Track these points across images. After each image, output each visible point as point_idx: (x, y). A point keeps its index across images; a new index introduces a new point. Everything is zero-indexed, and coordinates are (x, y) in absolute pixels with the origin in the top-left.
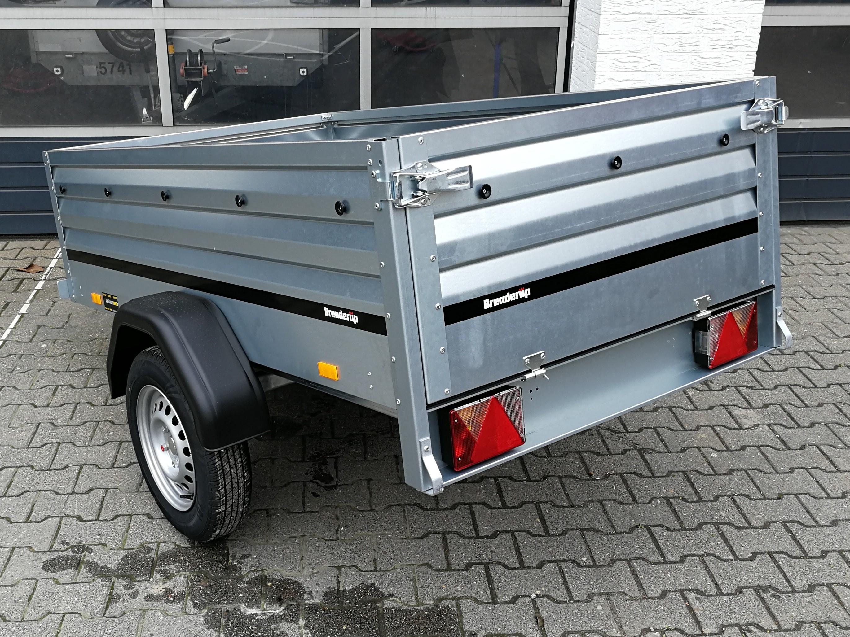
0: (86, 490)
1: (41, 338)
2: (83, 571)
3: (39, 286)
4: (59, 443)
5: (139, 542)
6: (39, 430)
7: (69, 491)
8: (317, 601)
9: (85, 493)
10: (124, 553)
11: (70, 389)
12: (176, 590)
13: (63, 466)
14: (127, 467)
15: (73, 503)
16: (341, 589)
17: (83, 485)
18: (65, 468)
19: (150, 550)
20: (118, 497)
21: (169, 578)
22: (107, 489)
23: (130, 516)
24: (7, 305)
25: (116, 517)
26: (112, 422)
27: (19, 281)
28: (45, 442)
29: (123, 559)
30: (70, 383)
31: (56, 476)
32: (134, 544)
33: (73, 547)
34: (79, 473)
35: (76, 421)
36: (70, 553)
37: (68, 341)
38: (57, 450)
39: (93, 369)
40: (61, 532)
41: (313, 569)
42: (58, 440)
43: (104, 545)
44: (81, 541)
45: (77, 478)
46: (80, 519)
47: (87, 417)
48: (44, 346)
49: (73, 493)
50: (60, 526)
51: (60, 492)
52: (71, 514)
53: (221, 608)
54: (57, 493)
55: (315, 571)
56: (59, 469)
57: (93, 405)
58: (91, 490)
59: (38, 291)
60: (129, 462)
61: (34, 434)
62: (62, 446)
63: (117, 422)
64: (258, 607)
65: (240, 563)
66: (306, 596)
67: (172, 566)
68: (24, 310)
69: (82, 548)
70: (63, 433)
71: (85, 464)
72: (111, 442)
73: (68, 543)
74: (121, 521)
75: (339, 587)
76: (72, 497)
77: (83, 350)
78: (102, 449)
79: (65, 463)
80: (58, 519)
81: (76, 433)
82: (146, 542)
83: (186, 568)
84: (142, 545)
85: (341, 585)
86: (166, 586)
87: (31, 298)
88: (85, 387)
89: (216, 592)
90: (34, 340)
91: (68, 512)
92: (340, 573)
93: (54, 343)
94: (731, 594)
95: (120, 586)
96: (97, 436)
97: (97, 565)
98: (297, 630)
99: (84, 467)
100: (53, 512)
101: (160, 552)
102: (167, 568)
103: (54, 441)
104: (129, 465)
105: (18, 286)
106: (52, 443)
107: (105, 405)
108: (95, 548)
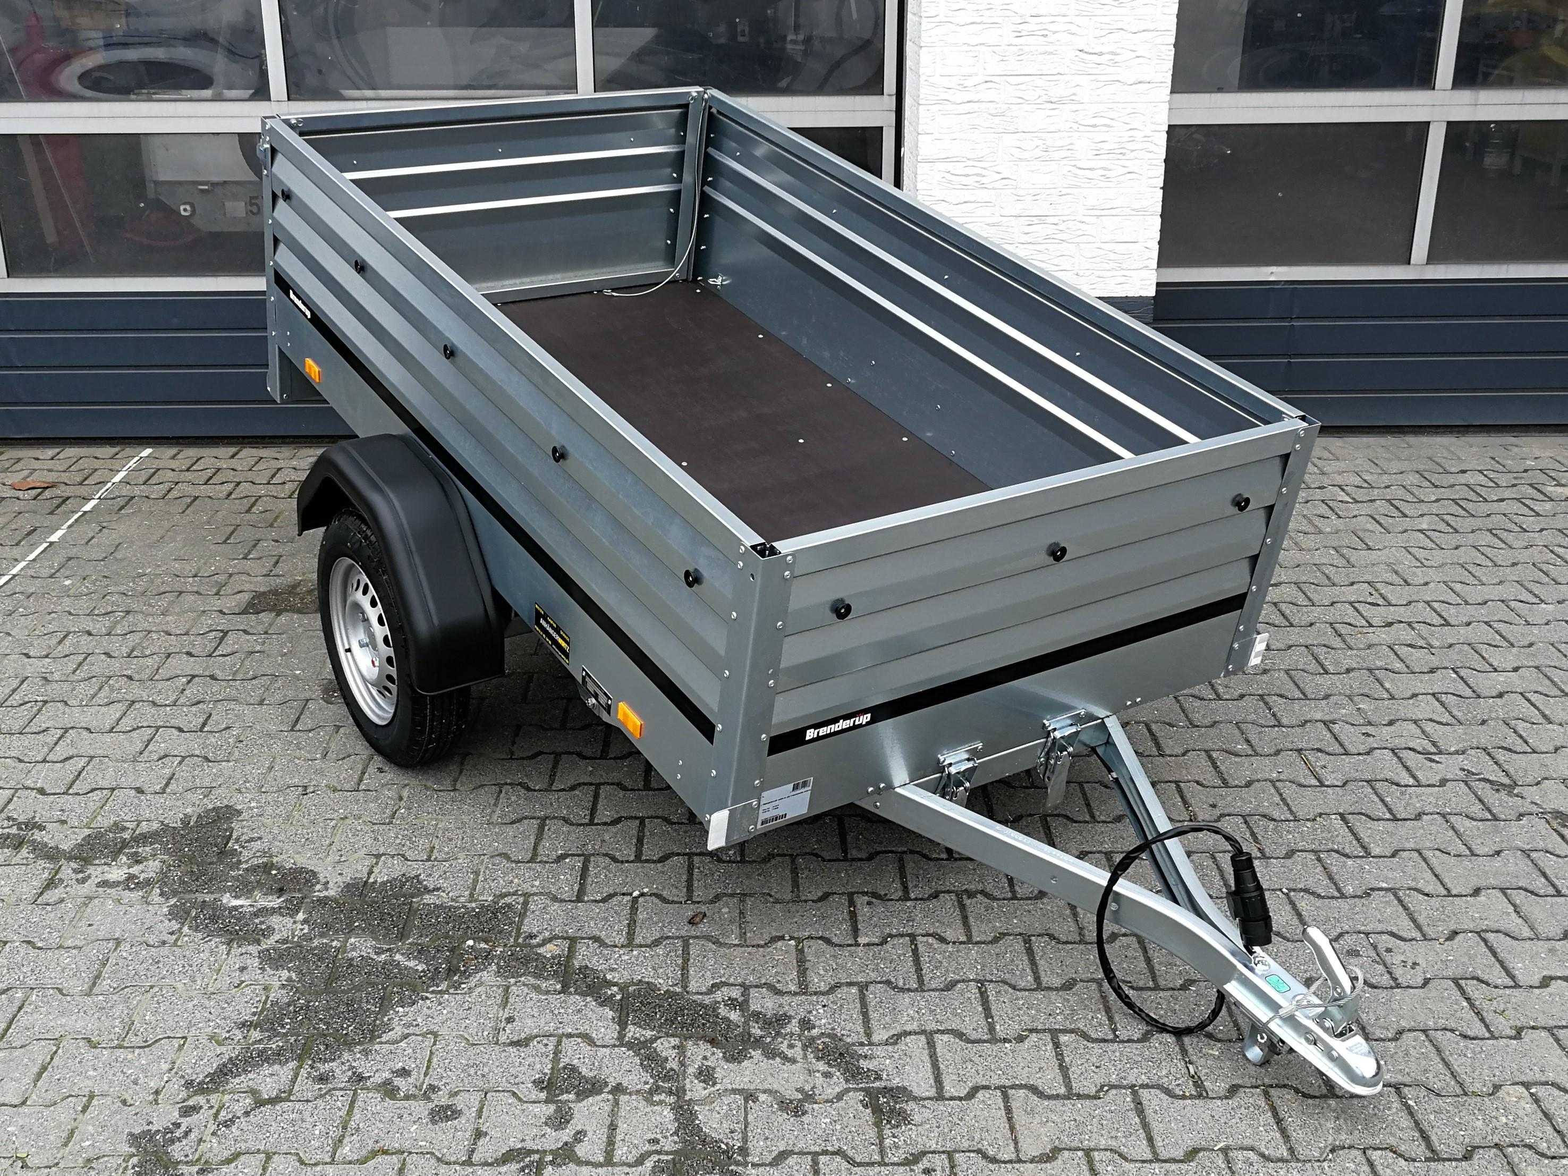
0: (63, 758)
1: (68, 573)
2: (24, 852)
3: (88, 507)
4: (45, 702)
5: (113, 819)
6: (25, 684)
7: (39, 758)
8: (331, 893)
9: (61, 762)
10: (87, 832)
11: (86, 637)
12: (142, 876)
13: (41, 729)
14: (130, 731)
15: (38, 773)
16: (371, 880)
17: (61, 751)
18: (44, 731)
19: (124, 829)
20: (103, 767)
21: (138, 862)
22: (92, 757)
23: (113, 789)
24: (35, 530)
25: (92, 791)
26: (130, 678)
27: (61, 500)
28: (27, 700)
29: (83, 839)
30: (88, 628)
31: (26, 740)
32: (104, 822)
33: (20, 823)
34: (60, 739)
35: (80, 675)
36: (14, 830)
37: (105, 577)
38: (39, 711)
39: (128, 612)
40: (11, 807)
41: (341, 856)
42: (45, 698)
43: (63, 822)
44: (34, 817)
45: (56, 744)
46: (42, 792)
47: (96, 670)
48: (67, 582)
49: (44, 761)
50: (11, 800)
51: (26, 759)
52: (32, 785)
53: (196, 898)
54: (21, 761)
55: (343, 859)
56: (35, 733)
57: (110, 657)
58: (71, 757)
59: (85, 513)
60: (135, 726)
61: (14, 691)
62: (48, 705)
63: (137, 677)
64: (248, 898)
65: (243, 847)
66: (318, 887)
67: (147, 849)
68: (54, 538)
69: (32, 825)
70: (55, 690)
71: (72, 728)
72: (119, 702)
73: (14, 820)
74: (96, 795)
75: (369, 878)
76: (40, 766)
77: (122, 588)
78: (104, 709)
79: (44, 726)
80: (12, 791)
81: (74, 689)
82: (124, 821)
83: (167, 851)
84: (116, 824)
85: (373, 876)
86: (131, 871)
87: (70, 522)
88: (109, 634)
89: (197, 880)
90: (58, 575)
91: (29, 783)
92: (377, 863)
93: (84, 579)
94: (921, 899)
95: (67, 870)
96: (102, 694)
97: (46, 845)
98: (289, 925)
99: (70, 731)
100: (8, 782)
101: (137, 832)
102: (140, 850)
103: (39, 699)
104: (134, 729)
105: (58, 507)
106: (36, 701)
107: (129, 656)
108: (49, 826)
